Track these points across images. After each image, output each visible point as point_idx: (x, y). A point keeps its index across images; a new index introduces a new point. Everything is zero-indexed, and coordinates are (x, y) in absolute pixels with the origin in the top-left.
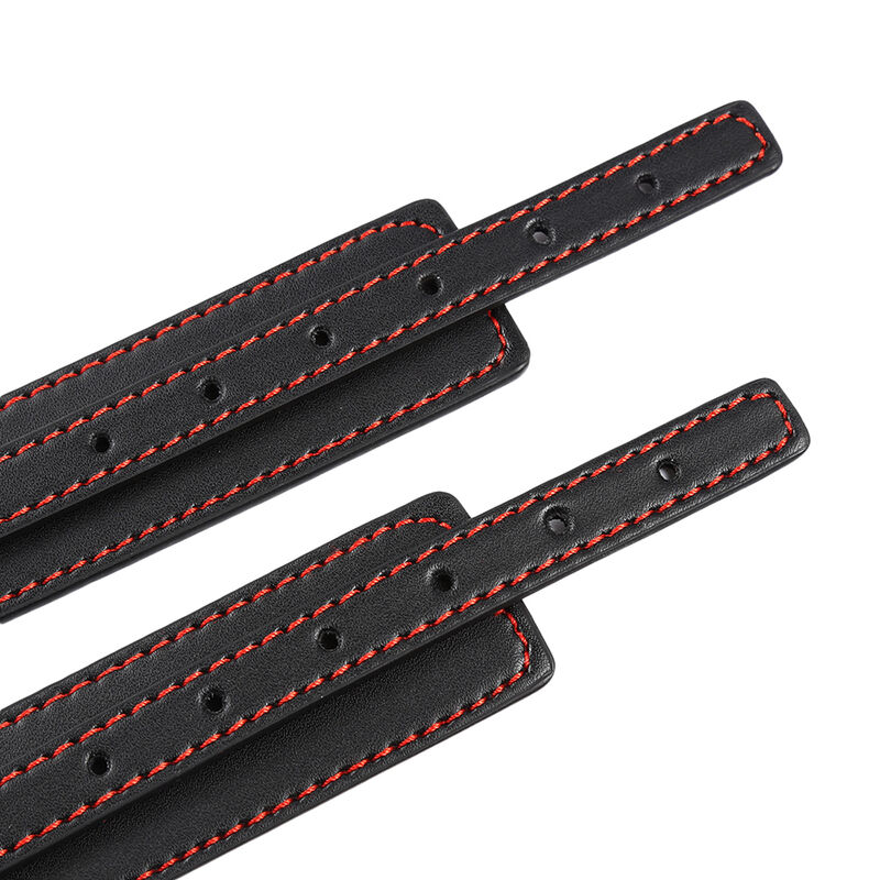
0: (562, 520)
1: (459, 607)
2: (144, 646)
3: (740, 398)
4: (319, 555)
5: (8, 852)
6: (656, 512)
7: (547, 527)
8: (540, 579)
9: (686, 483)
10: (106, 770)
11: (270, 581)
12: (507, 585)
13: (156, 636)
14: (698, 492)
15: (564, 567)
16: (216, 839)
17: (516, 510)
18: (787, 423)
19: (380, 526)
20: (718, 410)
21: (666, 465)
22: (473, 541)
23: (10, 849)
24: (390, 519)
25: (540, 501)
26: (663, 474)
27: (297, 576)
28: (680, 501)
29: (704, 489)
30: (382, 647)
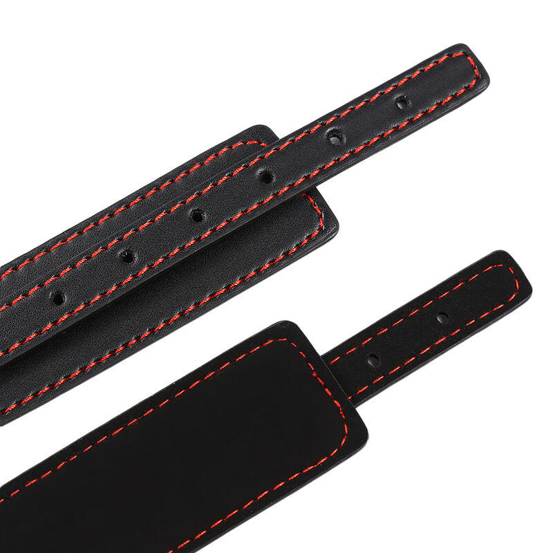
0: (338, 137)
1: (278, 193)
2: (79, 229)
3: (445, 57)
4: (186, 167)
5: (5, 353)
6: (396, 129)
7: (330, 141)
8: (327, 174)
9: (414, 111)
10: (63, 302)
11: (156, 185)
12: (307, 178)
13: (86, 223)
14: (422, 116)
15: (341, 166)
16: (134, 341)
17: (309, 132)
18: (475, 71)
19: (223, 148)
20: (431, 65)
21: (402, 100)
22: (284, 152)
23: (6, 352)
24: (230, 143)
25: (324, 126)
26: (399, 105)
27: (172, 181)
28: (411, 122)
29: (426, 114)
30: (231, 219)
